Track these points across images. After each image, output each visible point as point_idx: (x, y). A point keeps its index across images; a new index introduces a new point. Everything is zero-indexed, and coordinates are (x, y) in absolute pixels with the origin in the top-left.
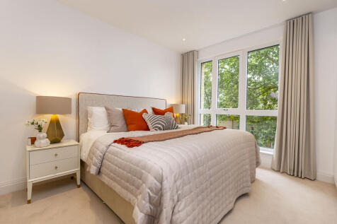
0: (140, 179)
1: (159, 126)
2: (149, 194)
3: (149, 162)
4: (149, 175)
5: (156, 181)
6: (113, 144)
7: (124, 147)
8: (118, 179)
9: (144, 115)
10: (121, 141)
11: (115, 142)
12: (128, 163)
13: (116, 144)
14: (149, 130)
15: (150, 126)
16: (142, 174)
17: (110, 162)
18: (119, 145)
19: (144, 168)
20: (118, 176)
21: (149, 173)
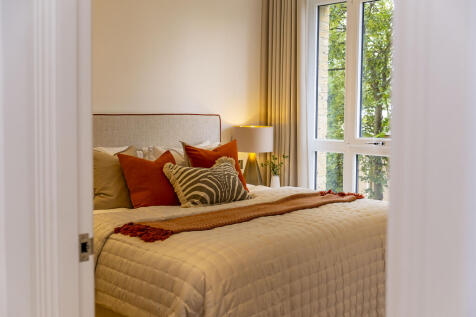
0: (172, 291)
1: (202, 194)
2: (187, 311)
3: (184, 265)
4: (185, 284)
5: (195, 292)
6: (114, 236)
7: (136, 241)
8: (134, 295)
9: (167, 168)
10: (129, 229)
11: (117, 231)
12: (149, 268)
13: (119, 236)
14: (179, 204)
15: (181, 195)
16: (174, 282)
17: (113, 268)
18: (127, 238)
19: (177, 273)
20: (132, 291)
21: (185, 280)
